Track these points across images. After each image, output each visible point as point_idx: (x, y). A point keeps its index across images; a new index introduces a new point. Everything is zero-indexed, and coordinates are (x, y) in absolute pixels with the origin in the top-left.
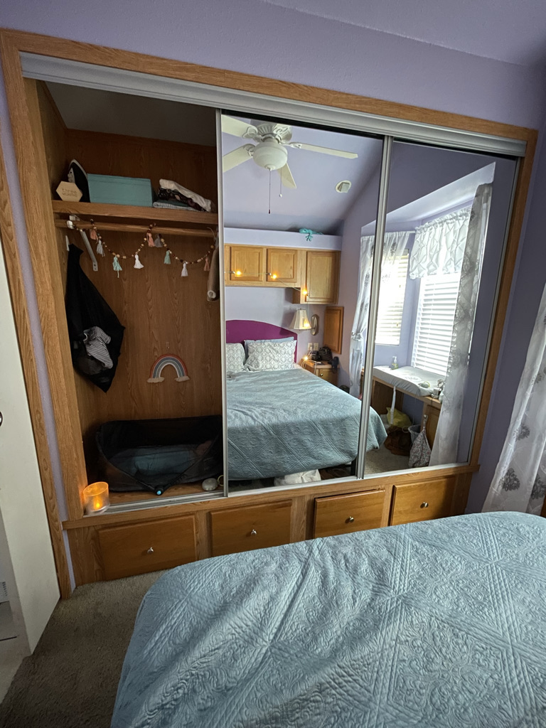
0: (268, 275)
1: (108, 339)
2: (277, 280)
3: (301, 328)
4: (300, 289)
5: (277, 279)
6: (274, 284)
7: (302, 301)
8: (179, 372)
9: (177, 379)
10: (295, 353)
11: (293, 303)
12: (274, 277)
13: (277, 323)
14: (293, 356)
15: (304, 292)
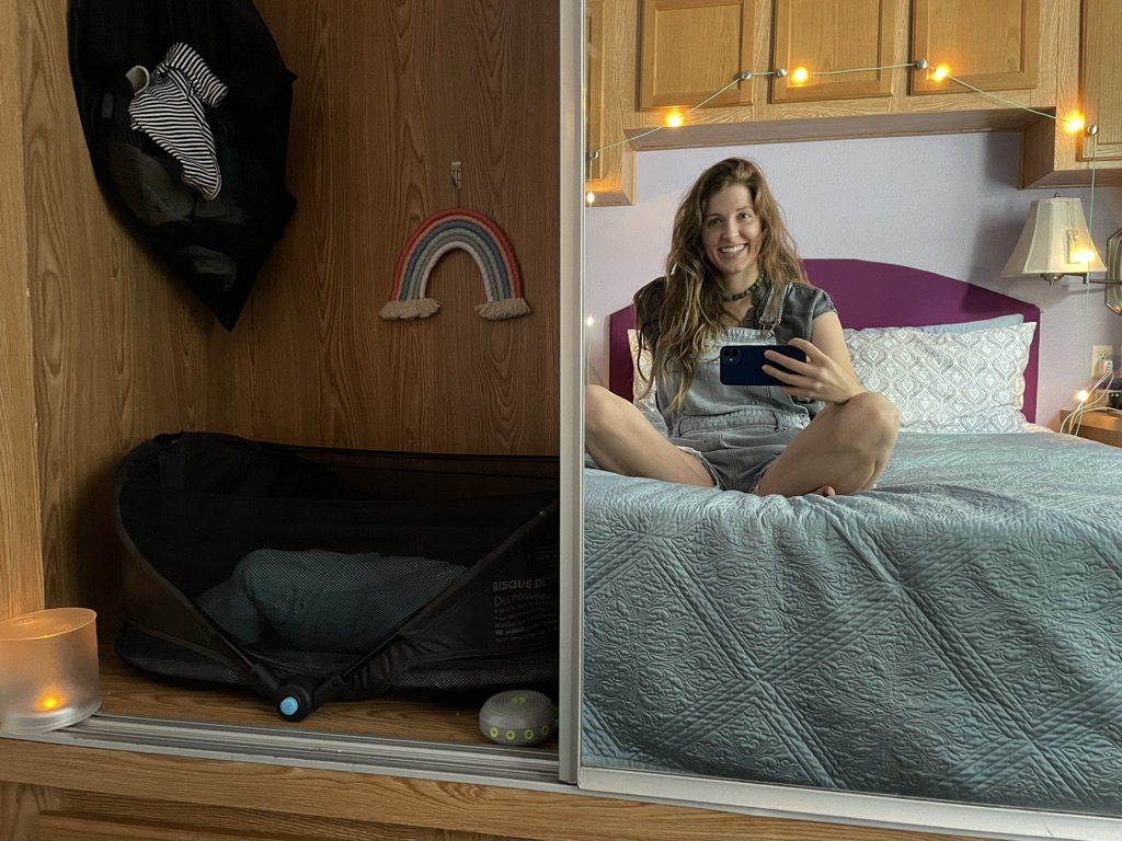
0: (913, 68)
1: (216, 90)
2: (951, 87)
3: (1057, 265)
4: (1052, 111)
5: (948, 80)
6: (940, 104)
7: (1064, 161)
8: (493, 281)
9: (483, 308)
10: (1031, 374)
11: (1023, 185)
12: (941, 73)
13: (951, 261)
14: (1020, 385)
15: (1072, 123)
